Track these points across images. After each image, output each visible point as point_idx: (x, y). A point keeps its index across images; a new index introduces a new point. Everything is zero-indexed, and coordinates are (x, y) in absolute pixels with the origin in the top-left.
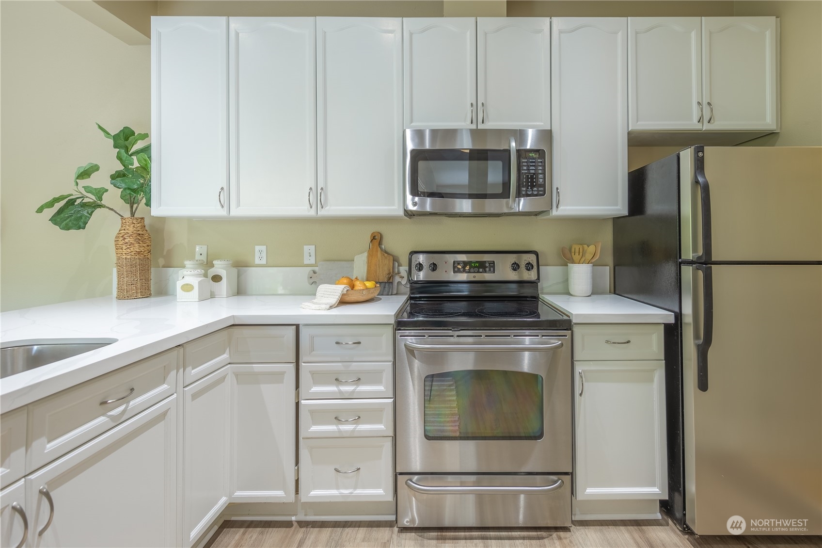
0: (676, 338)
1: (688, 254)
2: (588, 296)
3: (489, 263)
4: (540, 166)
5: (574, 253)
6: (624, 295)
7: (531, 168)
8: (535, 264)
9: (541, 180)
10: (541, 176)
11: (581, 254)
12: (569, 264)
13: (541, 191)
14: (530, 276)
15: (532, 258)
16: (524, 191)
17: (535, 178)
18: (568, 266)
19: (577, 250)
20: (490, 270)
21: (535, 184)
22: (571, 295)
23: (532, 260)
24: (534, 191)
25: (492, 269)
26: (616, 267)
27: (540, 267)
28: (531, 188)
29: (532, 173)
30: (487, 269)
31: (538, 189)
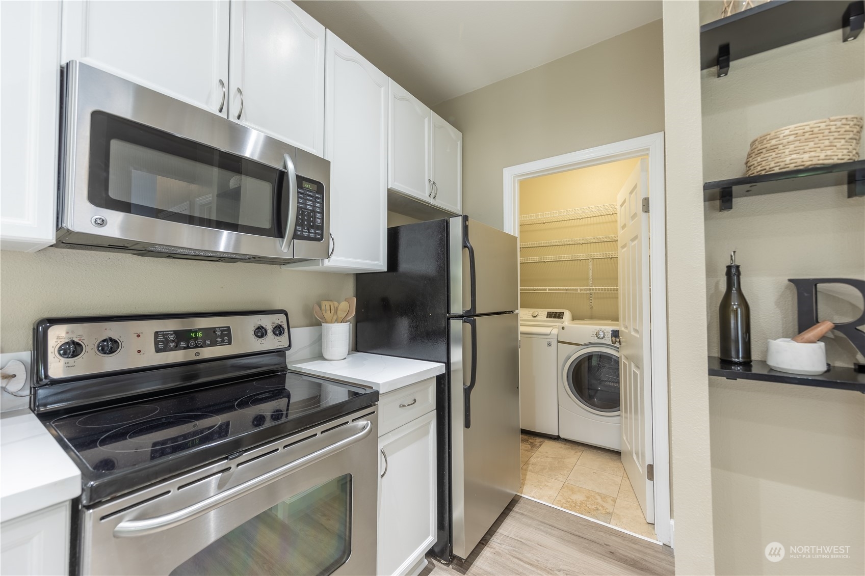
0: (443, 386)
1: (457, 307)
2: (344, 359)
3: (220, 330)
4: (318, 203)
5: (325, 311)
6: (370, 352)
7: (309, 203)
8: (285, 326)
9: (319, 221)
10: (318, 215)
11: (332, 312)
12: (323, 324)
13: (318, 234)
14: (280, 344)
15: (280, 319)
16: (299, 231)
17: (312, 217)
18: (321, 325)
19: (328, 307)
20: (223, 341)
21: (312, 224)
22: (326, 360)
23: (282, 322)
24: (311, 233)
25: (226, 339)
26: (358, 324)
27: (291, 329)
28: (308, 229)
29: (309, 210)
30: (219, 340)
31: (315, 231)
